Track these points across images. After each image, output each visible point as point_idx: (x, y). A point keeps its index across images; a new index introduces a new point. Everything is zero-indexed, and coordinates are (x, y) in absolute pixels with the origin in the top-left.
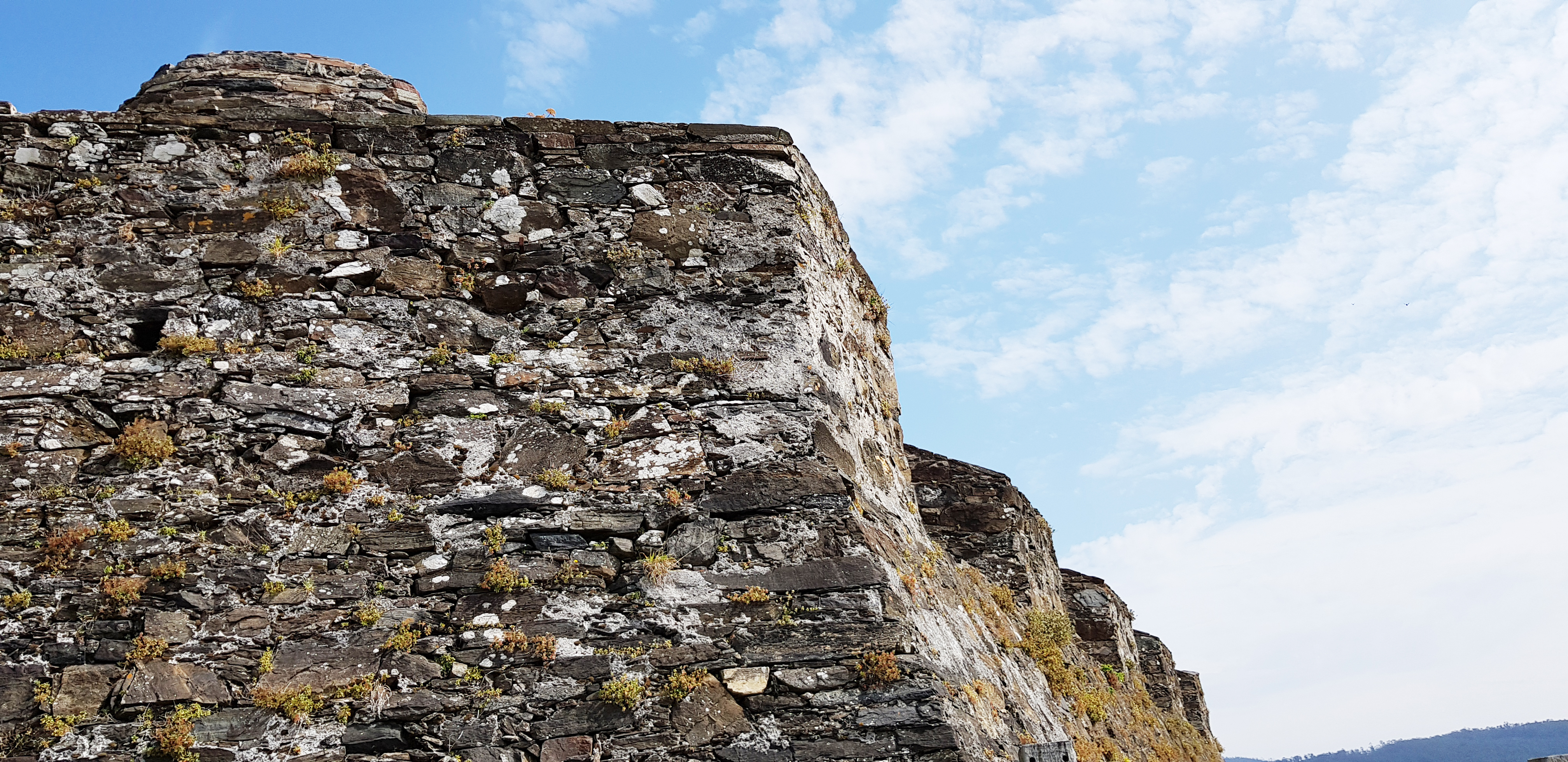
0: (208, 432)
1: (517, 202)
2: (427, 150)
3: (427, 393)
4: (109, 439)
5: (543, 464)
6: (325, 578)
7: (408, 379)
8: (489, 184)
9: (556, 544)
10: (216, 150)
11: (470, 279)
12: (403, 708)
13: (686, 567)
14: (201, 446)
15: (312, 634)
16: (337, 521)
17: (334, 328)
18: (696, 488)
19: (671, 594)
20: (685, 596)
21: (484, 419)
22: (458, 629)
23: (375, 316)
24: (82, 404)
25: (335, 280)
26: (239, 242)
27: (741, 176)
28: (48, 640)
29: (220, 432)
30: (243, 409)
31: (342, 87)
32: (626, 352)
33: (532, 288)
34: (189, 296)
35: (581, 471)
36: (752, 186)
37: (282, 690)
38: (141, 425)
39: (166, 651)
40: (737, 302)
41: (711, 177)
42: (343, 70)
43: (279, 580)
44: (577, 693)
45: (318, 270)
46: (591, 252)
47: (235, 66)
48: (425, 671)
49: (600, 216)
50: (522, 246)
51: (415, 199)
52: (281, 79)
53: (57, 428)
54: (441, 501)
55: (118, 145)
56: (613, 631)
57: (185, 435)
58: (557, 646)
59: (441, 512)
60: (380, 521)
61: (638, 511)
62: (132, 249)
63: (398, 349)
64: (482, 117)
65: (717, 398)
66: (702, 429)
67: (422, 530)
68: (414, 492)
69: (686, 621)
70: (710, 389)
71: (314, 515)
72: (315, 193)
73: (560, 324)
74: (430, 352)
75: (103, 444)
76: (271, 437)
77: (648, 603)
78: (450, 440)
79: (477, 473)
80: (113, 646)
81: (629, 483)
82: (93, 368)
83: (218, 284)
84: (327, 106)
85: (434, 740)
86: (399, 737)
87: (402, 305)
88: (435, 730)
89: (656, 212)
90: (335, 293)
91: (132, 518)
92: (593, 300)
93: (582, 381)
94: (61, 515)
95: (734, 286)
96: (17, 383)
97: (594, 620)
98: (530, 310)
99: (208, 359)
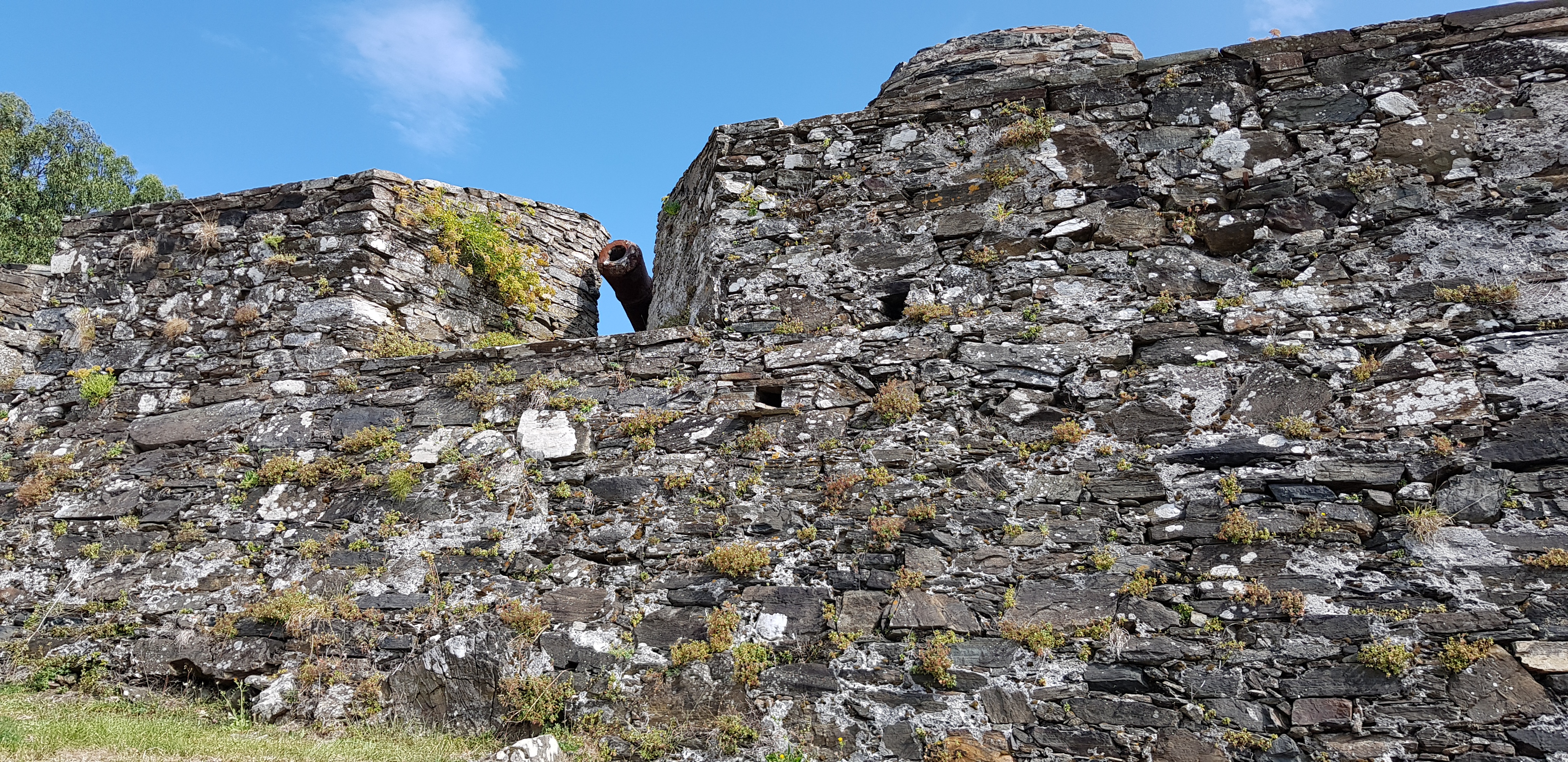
0: (948, 389)
1: (1239, 135)
2: (1140, 96)
3: (1151, 343)
4: (868, 398)
5: (1280, 411)
6: (1060, 523)
7: (1131, 330)
8: (1208, 121)
9: (1299, 495)
10: (942, 130)
11: (1191, 223)
12: (1141, 652)
13: (1461, 525)
14: (943, 401)
15: (1051, 576)
16: (1067, 469)
17: (1056, 286)
18: (1472, 435)
19: (1444, 554)
20: (1462, 556)
21: (1212, 366)
22: (1194, 579)
23: (1095, 270)
24: (847, 370)
25: (1054, 239)
26: (966, 214)
27: (1520, 63)
28: (831, 568)
29: (958, 389)
30: (977, 367)
31: (1057, 52)
32: (1376, 285)
33: (1260, 225)
34: (926, 268)
35: (1325, 418)
36: (1536, 74)
37: (1025, 626)
38: (893, 384)
39: (924, 583)
40: (1520, 215)
41: (1478, 71)
42: (1057, 35)
43: (1017, 524)
44: (1331, 653)
45: (1039, 232)
46: (1329, 178)
47: (958, 52)
48: (1163, 618)
49: (1338, 136)
50: (1245, 183)
51: (1129, 149)
52: (1001, 56)
53: (829, 390)
54: (1170, 451)
55: (862, 140)
56: (1372, 590)
57: (929, 392)
58: (1306, 602)
59: (1171, 461)
60: (1109, 470)
61: (1397, 461)
62: (878, 231)
63: (1119, 301)
64: (1197, 52)
65: (1496, 330)
66: (1478, 366)
67: (1152, 479)
68: (1142, 441)
69: (1464, 585)
70: (1487, 319)
71: (1046, 463)
72: (1032, 157)
73: (1294, 261)
74: (1152, 302)
75: (864, 402)
76: (1003, 392)
77: (1413, 562)
78: (1177, 389)
79: (1206, 422)
80: (881, 576)
81: (1385, 430)
82: (852, 337)
83: (950, 255)
84: (1044, 72)
85: (1175, 686)
86: (1140, 680)
87: (1121, 257)
88: (1176, 677)
89: (1408, 122)
90: (1055, 252)
91: (891, 466)
92: (1333, 231)
93: (1323, 321)
94: (835, 463)
95: (1515, 196)
96: (797, 355)
97: (1347, 577)
98: (1259, 249)
99: (945, 323)
